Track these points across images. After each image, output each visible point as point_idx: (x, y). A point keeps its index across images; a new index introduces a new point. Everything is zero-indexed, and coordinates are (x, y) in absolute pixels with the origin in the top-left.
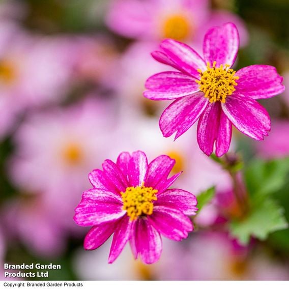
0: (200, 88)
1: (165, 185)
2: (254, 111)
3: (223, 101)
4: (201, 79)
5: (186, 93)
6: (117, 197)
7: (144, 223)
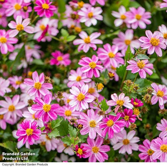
0: (43, 109)
1: (35, 128)
2: (54, 114)
3: (48, 112)
4: (44, 106)
5: (40, 109)
6: (25, 130)
7: (30, 136)
